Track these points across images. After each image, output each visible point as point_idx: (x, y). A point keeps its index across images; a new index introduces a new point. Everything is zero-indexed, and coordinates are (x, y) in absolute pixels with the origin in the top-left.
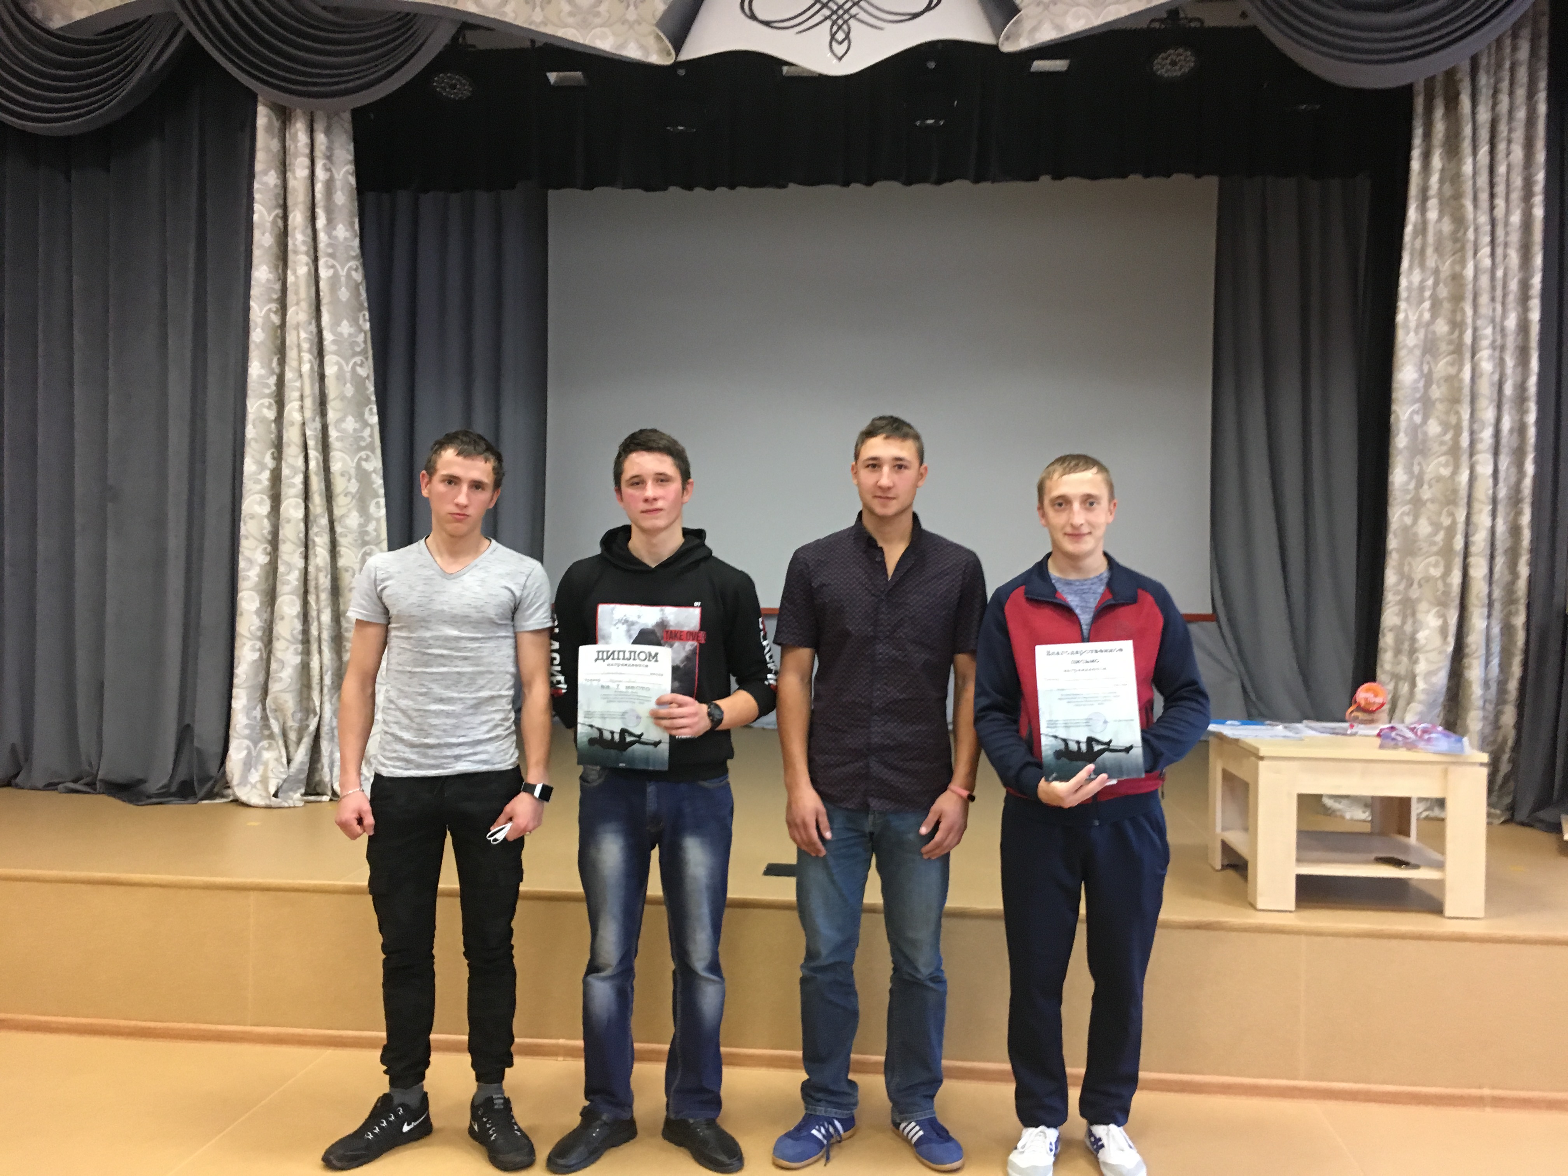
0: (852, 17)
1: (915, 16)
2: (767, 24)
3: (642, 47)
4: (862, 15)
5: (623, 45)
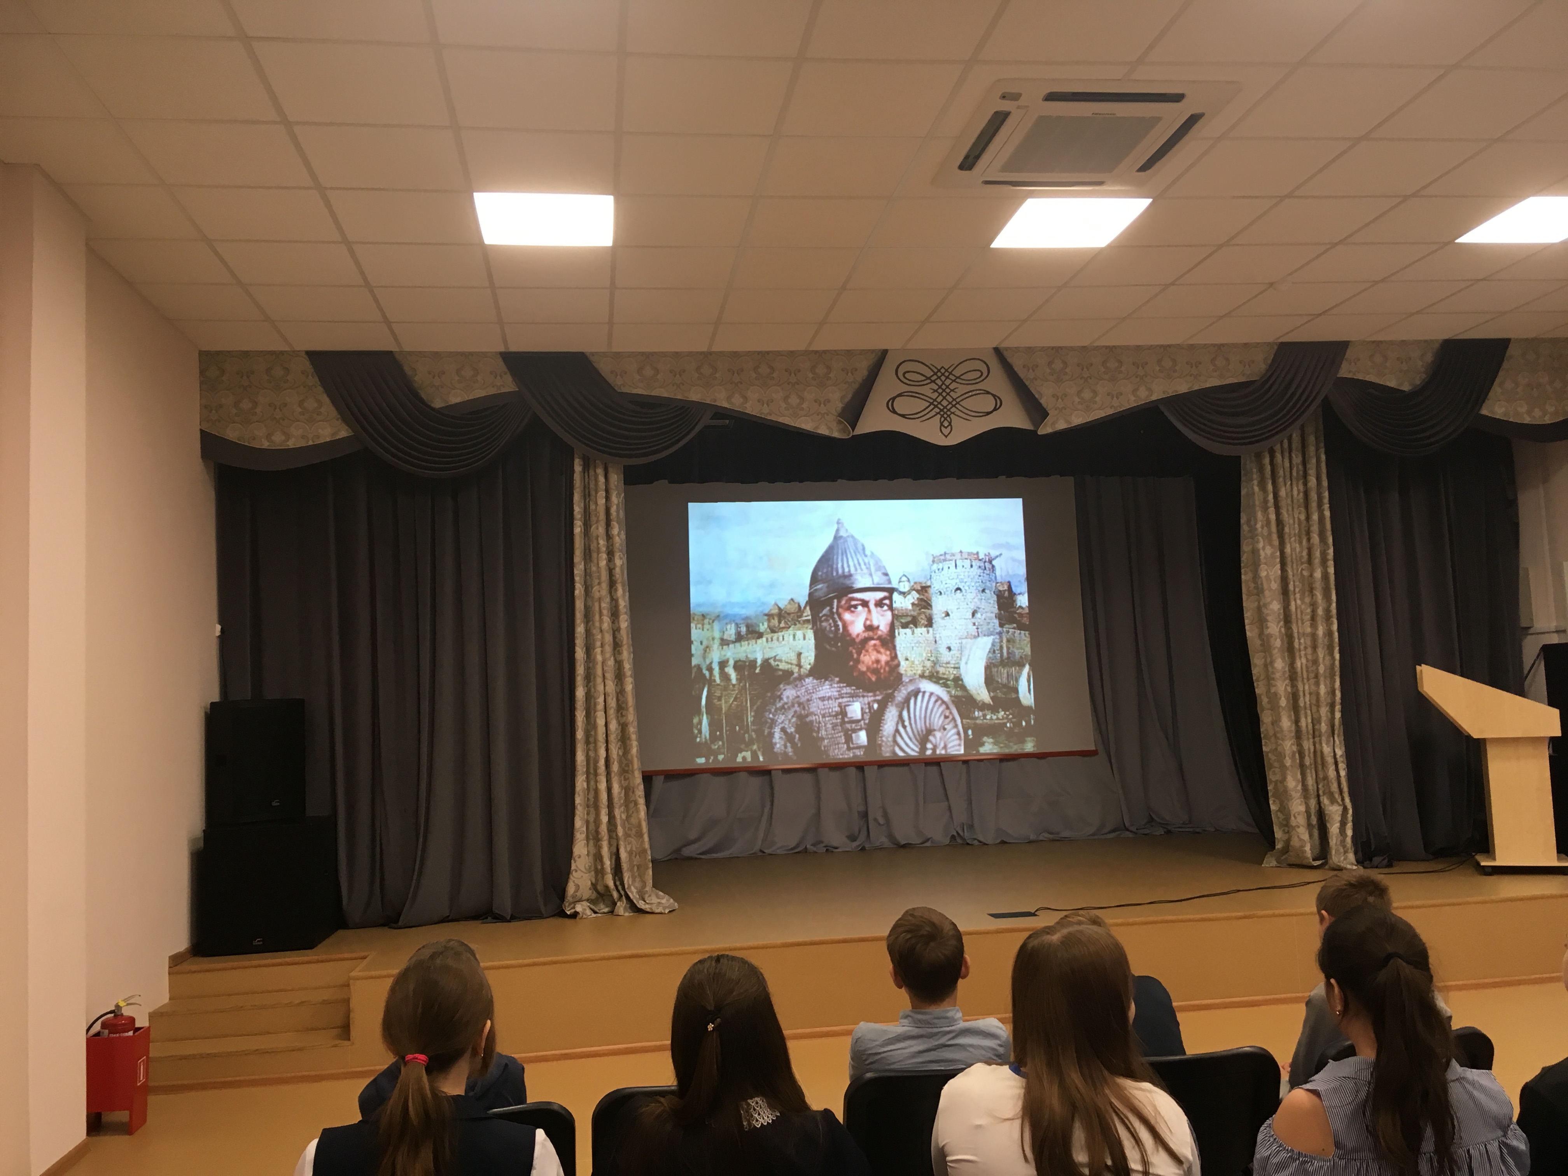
0: (953, 413)
1: (988, 413)
2: (903, 416)
3: (829, 428)
4: (958, 413)
5: (817, 427)
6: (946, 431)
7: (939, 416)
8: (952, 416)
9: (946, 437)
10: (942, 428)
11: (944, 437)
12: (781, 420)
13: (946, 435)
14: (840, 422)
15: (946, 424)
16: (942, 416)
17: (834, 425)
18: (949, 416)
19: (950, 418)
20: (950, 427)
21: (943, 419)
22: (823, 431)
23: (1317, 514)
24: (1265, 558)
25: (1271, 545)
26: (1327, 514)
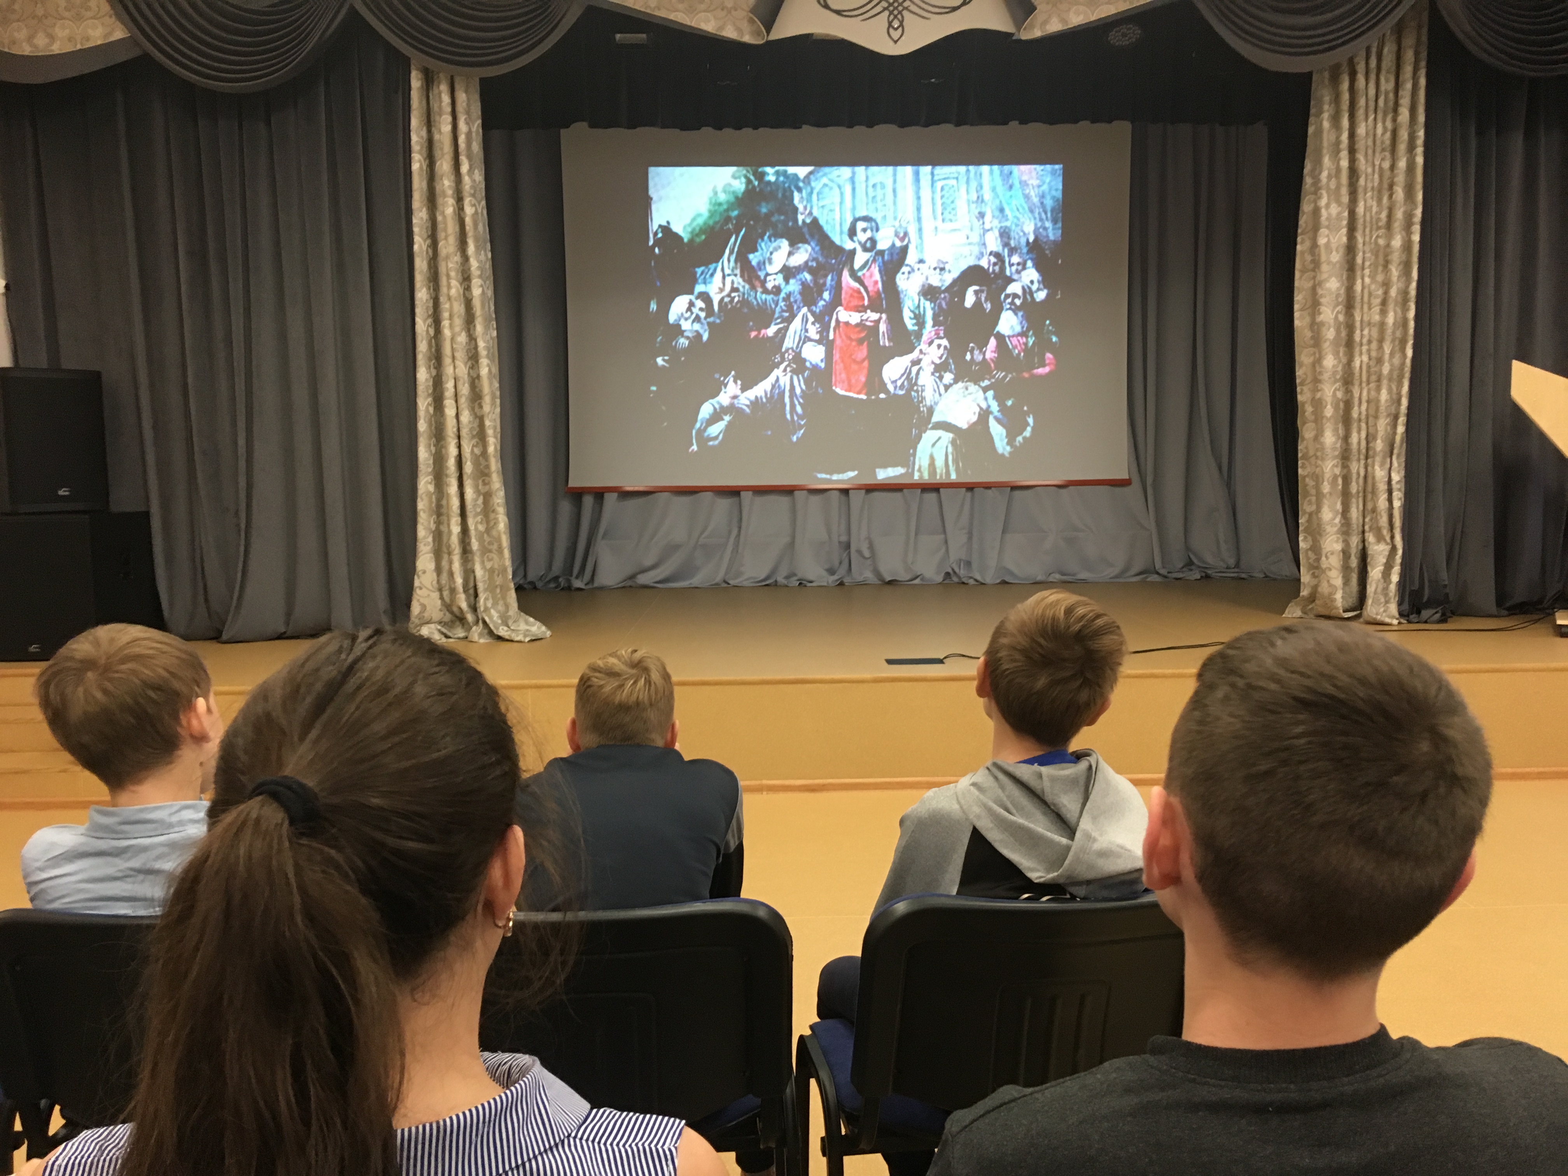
0: (906, 8)
1: (954, 9)
2: (838, 12)
3: (739, 30)
4: (913, 8)
6: (896, 35)
7: (887, 13)
8: (905, 13)
9: (896, 42)
10: (891, 30)
11: (892, 43)
12: (672, 17)
13: (896, 39)
14: (751, 21)
15: (896, 24)
16: (891, 13)
17: (745, 25)
18: (900, 13)
19: (903, 17)
20: (900, 29)
21: (892, 17)
22: (730, 33)
23: (1405, 159)
24: (1327, 219)
25: (1339, 203)
26: (1420, 160)
